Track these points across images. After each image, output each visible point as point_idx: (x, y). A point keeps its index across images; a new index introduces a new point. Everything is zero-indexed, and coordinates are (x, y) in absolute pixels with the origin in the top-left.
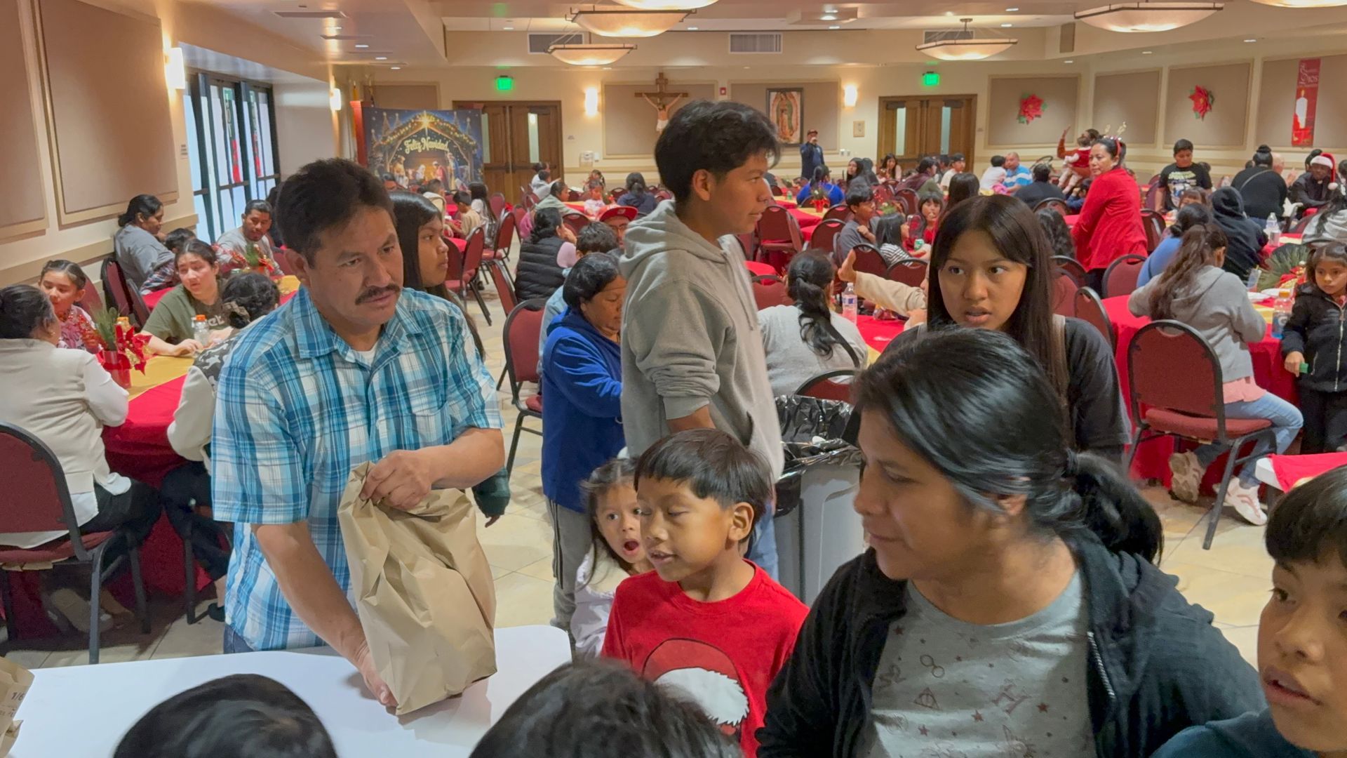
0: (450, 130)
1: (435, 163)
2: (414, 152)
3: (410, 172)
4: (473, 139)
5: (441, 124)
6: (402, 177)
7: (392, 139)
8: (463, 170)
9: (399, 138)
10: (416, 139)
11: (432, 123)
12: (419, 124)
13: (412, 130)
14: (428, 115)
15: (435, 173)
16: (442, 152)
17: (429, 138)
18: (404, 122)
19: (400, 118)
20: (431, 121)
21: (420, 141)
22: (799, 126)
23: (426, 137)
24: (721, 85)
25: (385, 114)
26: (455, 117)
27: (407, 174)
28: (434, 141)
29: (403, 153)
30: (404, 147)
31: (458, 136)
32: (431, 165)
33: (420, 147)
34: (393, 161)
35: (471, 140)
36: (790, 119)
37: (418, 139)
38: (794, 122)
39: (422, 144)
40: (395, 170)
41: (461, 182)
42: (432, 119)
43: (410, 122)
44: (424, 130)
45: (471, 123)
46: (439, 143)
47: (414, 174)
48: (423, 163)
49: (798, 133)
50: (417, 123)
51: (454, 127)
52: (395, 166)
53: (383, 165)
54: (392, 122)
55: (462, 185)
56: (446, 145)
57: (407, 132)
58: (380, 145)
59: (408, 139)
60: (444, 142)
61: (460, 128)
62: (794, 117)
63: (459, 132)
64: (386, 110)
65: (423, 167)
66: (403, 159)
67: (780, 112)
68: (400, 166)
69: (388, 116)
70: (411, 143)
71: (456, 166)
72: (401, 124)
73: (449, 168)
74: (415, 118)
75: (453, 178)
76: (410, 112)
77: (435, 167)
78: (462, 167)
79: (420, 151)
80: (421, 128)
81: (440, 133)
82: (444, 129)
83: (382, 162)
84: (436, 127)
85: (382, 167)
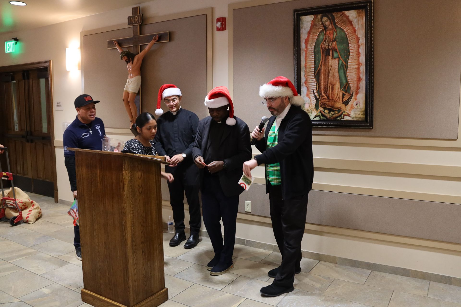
22: (363, 84)
24: (218, 15)
36: (343, 68)
38: (352, 76)
49: (361, 97)
62: (352, 65)
67: (321, 56)
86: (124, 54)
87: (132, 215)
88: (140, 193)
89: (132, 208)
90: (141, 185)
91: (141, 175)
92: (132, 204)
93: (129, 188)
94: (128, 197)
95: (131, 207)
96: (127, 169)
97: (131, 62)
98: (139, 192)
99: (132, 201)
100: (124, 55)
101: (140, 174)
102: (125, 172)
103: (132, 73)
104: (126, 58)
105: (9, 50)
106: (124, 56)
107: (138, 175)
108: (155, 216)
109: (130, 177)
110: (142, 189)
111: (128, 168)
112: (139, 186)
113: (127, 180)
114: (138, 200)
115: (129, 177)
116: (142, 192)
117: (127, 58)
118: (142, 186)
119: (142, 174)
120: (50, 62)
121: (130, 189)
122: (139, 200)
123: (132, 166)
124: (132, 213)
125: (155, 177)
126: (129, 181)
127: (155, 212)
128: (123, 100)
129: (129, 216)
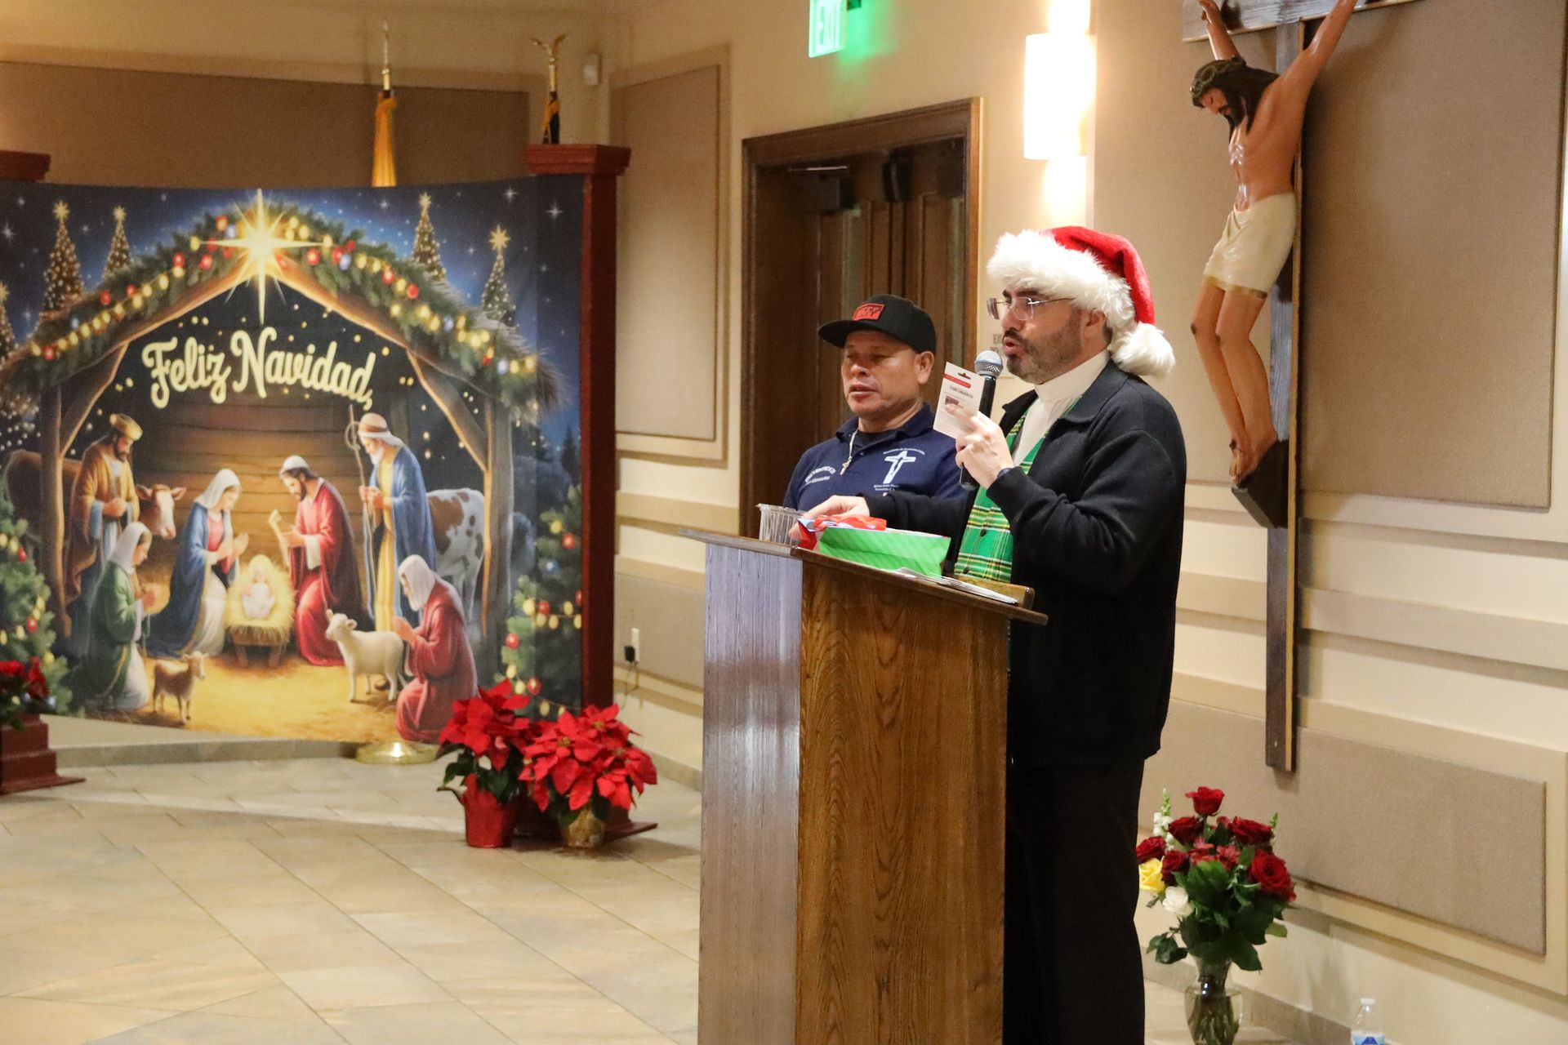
0: (390, 288)
1: (294, 461)
2: (190, 401)
3: (165, 500)
4: (518, 342)
5: (345, 261)
6: (123, 521)
7: (86, 331)
8: (450, 514)
9: (119, 329)
10: (204, 337)
11: (299, 255)
12: (227, 260)
13: (186, 289)
14: (272, 213)
15: (289, 515)
16: (339, 409)
17: (270, 332)
18: (151, 251)
19: (138, 227)
20: (290, 243)
21: (222, 346)
23: (254, 332)
25: (61, 211)
26: (424, 224)
27: (148, 510)
28: (298, 348)
29: (137, 403)
30: (145, 378)
31: (434, 325)
32: (273, 473)
33: (221, 381)
34: (82, 440)
35: (511, 354)
37: (215, 338)
39: (233, 362)
40: (92, 486)
41: (432, 577)
42: (296, 235)
43: (183, 245)
44: (246, 292)
45: (512, 253)
46: (326, 362)
47: (186, 512)
48: (232, 460)
50: (218, 254)
51: (412, 275)
52: (91, 462)
53: (36, 456)
54: (91, 246)
55: (438, 590)
56: (366, 373)
57: (164, 301)
58: (29, 357)
59: (161, 335)
60: (352, 355)
61: (450, 288)
63: (441, 307)
64: (68, 193)
65: (227, 477)
66: (134, 432)
68: (118, 470)
69: (72, 223)
70: (178, 354)
71: (411, 484)
72: (136, 261)
73: (367, 493)
74: (209, 230)
75: (388, 550)
76: (185, 199)
77: (292, 485)
78: (445, 494)
79: (219, 398)
80: (233, 283)
81: (330, 306)
82: (356, 290)
83: (32, 444)
84: (312, 276)
85: (25, 464)
86: (1210, 79)
87: (833, 812)
88: (881, 724)
89: (836, 778)
90: (894, 694)
91: (896, 653)
92: (837, 762)
93: (828, 697)
94: (817, 732)
95: (833, 774)
96: (821, 615)
97: (1245, 120)
98: (878, 718)
99: (837, 751)
100: (1205, 83)
101: (887, 644)
102: (812, 628)
103: (1247, 182)
104: (1217, 95)
105: (821, 42)
106: (1206, 89)
107: (878, 650)
108: (961, 842)
109: (832, 654)
110: (898, 707)
111: (828, 613)
112: (880, 696)
113: (817, 659)
114: (874, 754)
115: (829, 649)
116: (893, 722)
117: (1225, 103)
118: (898, 697)
119: (902, 648)
120: (973, 107)
121: (832, 698)
122: (878, 753)
123: (846, 607)
124: (835, 801)
125: (974, 669)
126: (828, 668)
127: (961, 826)
128: (1194, 330)
129: (821, 811)
